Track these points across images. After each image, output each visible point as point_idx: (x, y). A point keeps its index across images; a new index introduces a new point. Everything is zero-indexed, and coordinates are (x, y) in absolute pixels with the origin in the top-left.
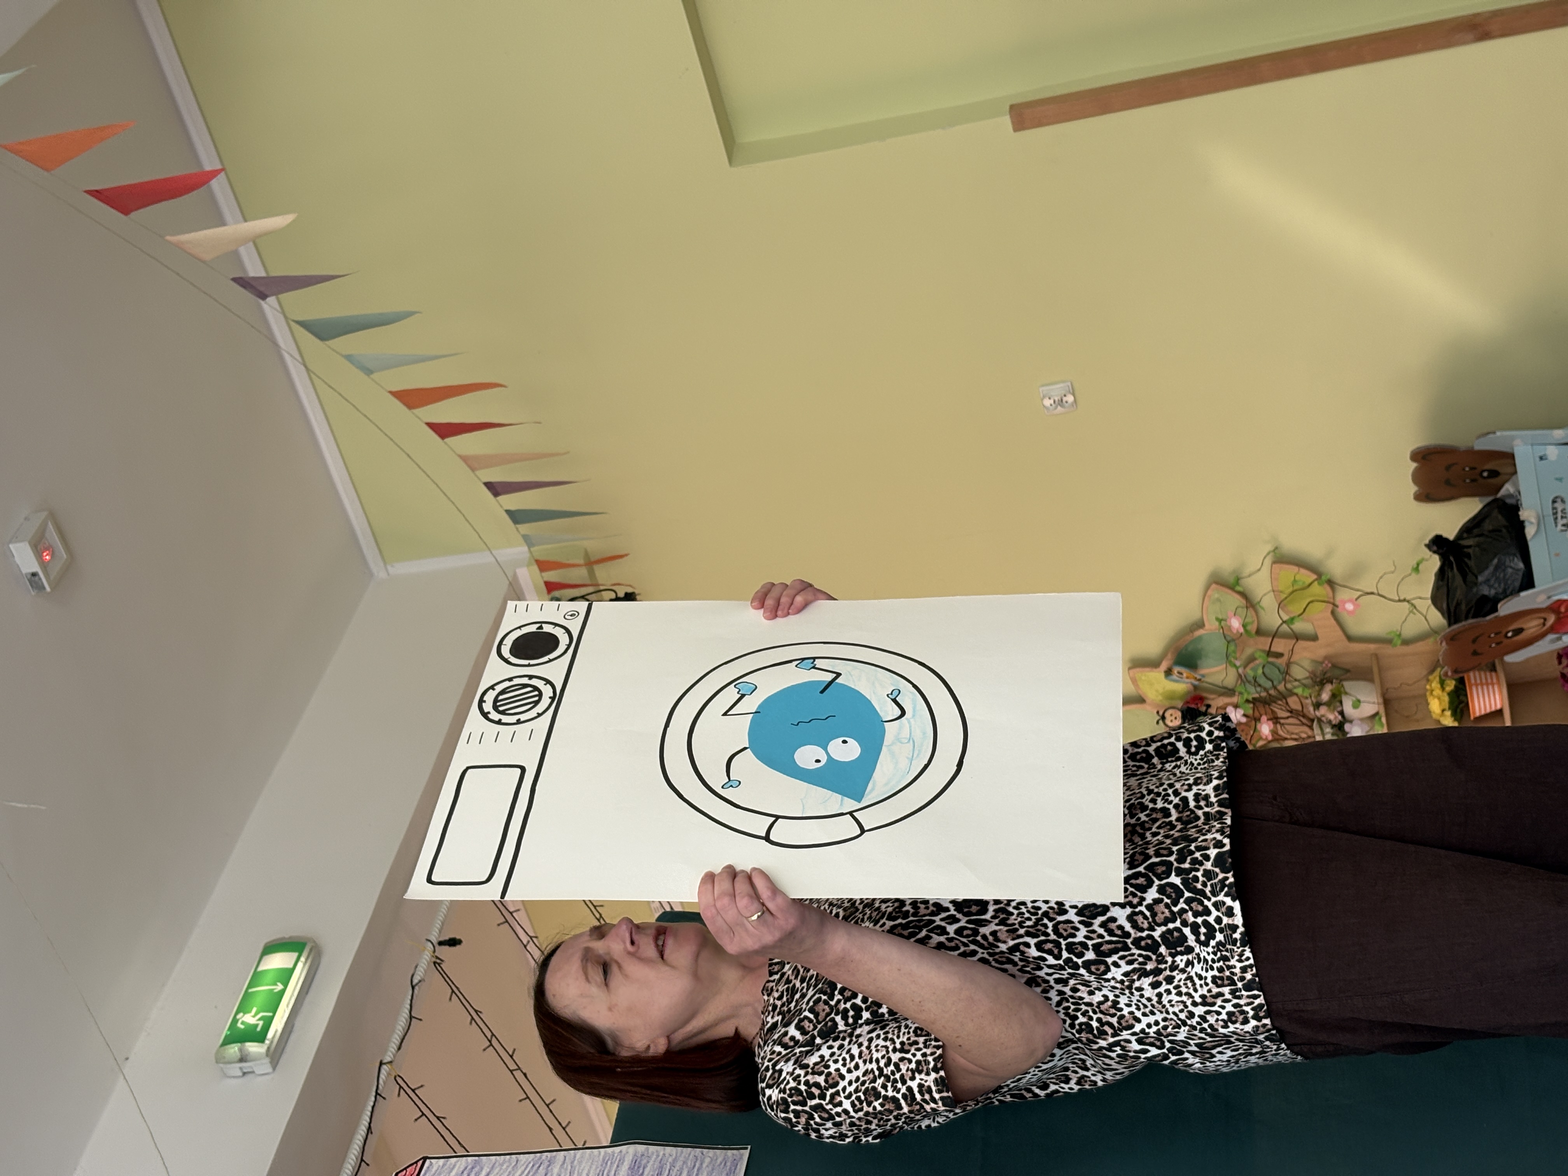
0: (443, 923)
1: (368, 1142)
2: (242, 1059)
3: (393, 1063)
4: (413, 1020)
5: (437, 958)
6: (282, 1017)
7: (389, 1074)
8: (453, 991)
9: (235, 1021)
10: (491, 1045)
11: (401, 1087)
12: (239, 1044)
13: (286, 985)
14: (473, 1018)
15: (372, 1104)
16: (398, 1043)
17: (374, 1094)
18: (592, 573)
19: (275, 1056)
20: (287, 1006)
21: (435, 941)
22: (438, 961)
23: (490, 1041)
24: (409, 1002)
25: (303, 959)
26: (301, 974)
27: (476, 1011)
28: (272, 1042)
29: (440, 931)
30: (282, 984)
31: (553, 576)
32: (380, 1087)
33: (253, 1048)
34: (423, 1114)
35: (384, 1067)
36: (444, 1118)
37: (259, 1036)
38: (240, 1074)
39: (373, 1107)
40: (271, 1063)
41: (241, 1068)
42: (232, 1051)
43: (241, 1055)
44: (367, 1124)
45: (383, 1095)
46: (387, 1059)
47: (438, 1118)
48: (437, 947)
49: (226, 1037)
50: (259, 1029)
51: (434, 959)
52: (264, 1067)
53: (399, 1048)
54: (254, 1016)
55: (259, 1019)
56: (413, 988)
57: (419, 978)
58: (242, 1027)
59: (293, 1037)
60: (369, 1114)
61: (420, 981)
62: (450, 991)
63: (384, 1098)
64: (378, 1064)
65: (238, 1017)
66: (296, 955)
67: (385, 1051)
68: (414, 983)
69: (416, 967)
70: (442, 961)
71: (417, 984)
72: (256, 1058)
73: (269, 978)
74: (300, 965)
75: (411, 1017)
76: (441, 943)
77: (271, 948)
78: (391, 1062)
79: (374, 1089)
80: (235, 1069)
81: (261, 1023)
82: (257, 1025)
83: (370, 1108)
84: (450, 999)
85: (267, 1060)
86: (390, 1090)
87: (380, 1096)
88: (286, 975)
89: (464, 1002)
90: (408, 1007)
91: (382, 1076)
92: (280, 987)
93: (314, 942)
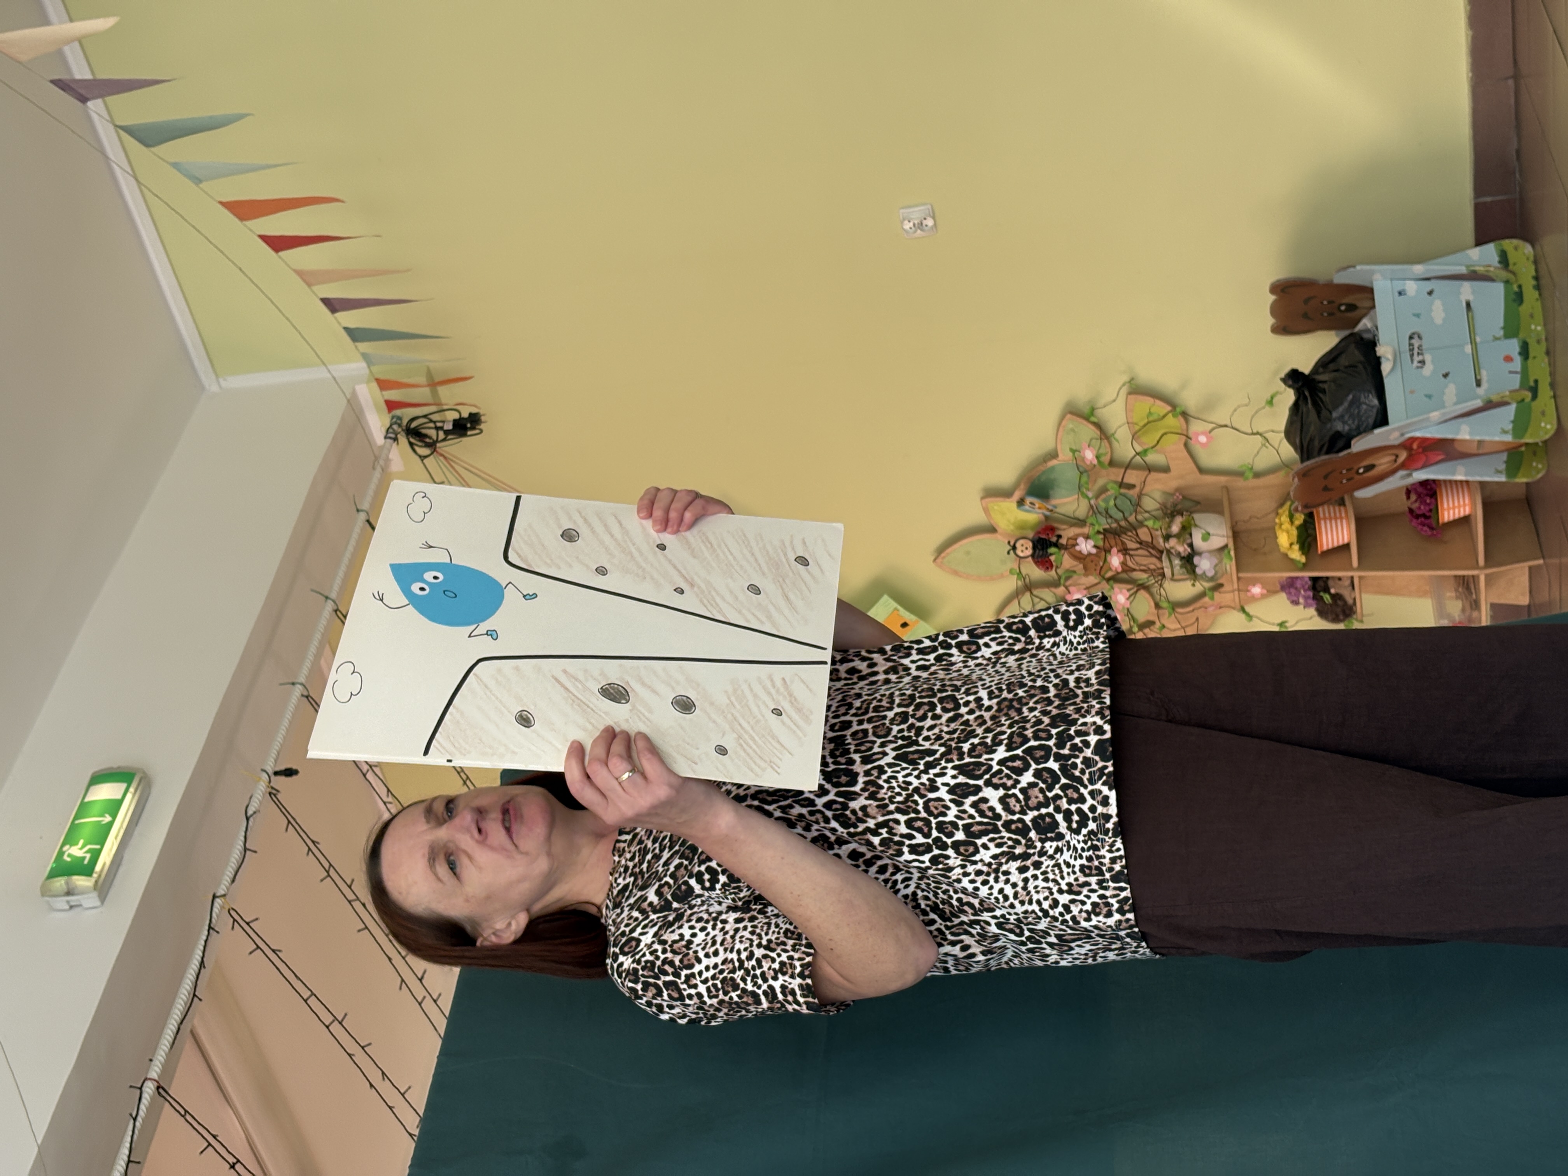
0: (278, 753)
1: (200, 977)
2: (69, 893)
3: (227, 897)
4: (248, 852)
5: (272, 788)
6: (111, 850)
7: (222, 907)
8: (289, 822)
9: (61, 853)
10: (329, 875)
11: (235, 920)
12: (66, 878)
13: (114, 816)
14: (310, 849)
15: (204, 938)
16: (232, 876)
17: (207, 928)
18: (435, 393)
19: (103, 889)
20: (116, 838)
21: (270, 772)
22: (274, 792)
23: (328, 872)
24: (243, 834)
25: (132, 790)
26: (130, 806)
27: (313, 842)
28: (100, 876)
29: (276, 761)
30: (110, 815)
31: (394, 395)
32: (213, 920)
33: (81, 881)
34: (258, 947)
35: (218, 900)
36: (280, 951)
37: (87, 870)
38: (67, 907)
39: (206, 941)
40: (99, 896)
41: (68, 902)
42: (58, 884)
43: (68, 888)
44: (200, 959)
45: (216, 929)
46: (221, 892)
47: (274, 951)
48: (273, 778)
49: (52, 869)
50: (86, 862)
51: (269, 790)
52: (91, 900)
53: (233, 881)
54: (81, 849)
55: (87, 852)
56: (248, 819)
57: (254, 809)
58: (69, 859)
59: (122, 869)
60: (202, 948)
61: (255, 813)
62: (286, 821)
63: (218, 932)
64: (211, 897)
65: (65, 848)
66: (124, 785)
67: (219, 884)
68: (249, 815)
69: (251, 798)
70: (278, 791)
71: (251, 816)
72: (83, 892)
73: (96, 809)
74: (129, 796)
75: (245, 849)
76: (276, 773)
77: (97, 779)
78: (224, 896)
79: (207, 922)
80: (61, 903)
81: (88, 856)
82: (84, 858)
83: (203, 943)
84: (287, 830)
85: (94, 895)
86: (223, 923)
87: (213, 929)
88: (114, 807)
89: (301, 832)
90: (243, 839)
91: (215, 910)
92: (108, 819)
93: (144, 772)
